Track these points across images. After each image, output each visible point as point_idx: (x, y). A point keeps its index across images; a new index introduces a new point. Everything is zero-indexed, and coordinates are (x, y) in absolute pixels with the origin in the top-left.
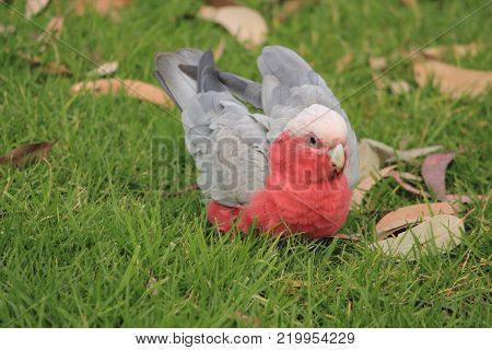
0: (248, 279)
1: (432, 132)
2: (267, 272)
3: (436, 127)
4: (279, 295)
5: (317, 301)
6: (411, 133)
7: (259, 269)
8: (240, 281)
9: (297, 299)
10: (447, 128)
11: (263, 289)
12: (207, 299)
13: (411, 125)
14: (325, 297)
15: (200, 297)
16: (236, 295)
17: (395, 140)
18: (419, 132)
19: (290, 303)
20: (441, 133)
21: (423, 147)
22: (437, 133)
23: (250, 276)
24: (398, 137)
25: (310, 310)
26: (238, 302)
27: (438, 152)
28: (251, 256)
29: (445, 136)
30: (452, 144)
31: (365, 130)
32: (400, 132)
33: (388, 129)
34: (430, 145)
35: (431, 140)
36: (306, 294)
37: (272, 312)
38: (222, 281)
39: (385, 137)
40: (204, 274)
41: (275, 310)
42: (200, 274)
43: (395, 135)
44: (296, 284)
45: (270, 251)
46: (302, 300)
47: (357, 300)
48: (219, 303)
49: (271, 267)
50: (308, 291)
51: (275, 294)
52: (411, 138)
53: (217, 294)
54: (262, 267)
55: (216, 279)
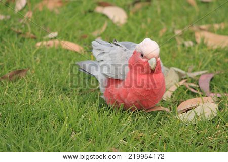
0: (118, 132)
1: (203, 64)
2: (127, 130)
3: (205, 62)
4: (133, 140)
5: (150, 142)
6: (194, 65)
7: (123, 128)
8: (114, 134)
9: (140, 142)
10: (210, 62)
11: (125, 137)
12: (99, 142)
13: (194, 61)
14: (153, 141)
15: (95, 141)
16: (112, 140)
17: (186, 68)
18: (197, 64)
19: (137, 144)
20: (208, 65)
21: (199, 71)
22: (205, 65)
23: (119, 131)
24: (188, 67)
25: (147, 147)
26: (113, 143)
27: (206, 73)
28: (119, 122)
29: (210, 66)
30: (212, 70)
31: (173, 64)
32: (188, 64)
33: (183, 63)
34: (203, 70)
35: (203, 68)
36: (145, 140)
37: (129, 148)
38: (106, 134)
39: (182, 67)
40: (98, 130)
41: (131, 147)
42: (96, 130)
43: (186, 66)
44: (140, 135)
45: (128, 119)
46: (143, 142)
47: (169, 142)
48: (104, 144)
49: (129, 127)
50: (146, 138)
51: (130, 139)
52: (194, 67)
53: (104, 139)
54: (124, 127)
55: (103, 133)
